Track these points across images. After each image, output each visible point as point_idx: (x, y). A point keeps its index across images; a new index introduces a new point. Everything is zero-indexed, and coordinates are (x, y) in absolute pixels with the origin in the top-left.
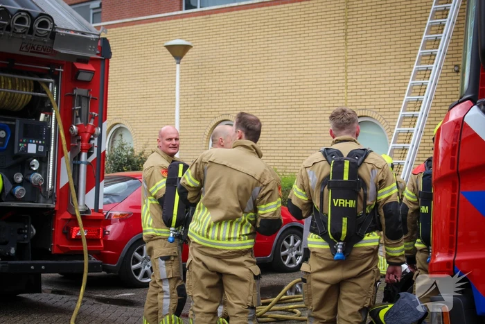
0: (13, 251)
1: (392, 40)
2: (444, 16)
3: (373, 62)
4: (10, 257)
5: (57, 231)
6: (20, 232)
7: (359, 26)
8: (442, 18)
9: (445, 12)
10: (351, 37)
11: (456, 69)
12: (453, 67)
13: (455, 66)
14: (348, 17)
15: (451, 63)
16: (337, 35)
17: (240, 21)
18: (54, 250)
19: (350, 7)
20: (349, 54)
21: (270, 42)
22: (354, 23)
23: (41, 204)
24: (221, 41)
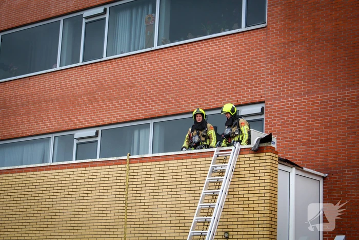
1: (168, 206)
2: (217, 187)
3: (150, 226)
7: (138, 192)
8: (215, 189)
9: (218, 184)
10: (131, 202)
11: (226, 235)
12: (223, 233)
13: (225, 233)
14: (129, 183)
15: (221, 230)
16: (118, 199)
17: (28, 182)
19: (131, 174)
20: (128, 217)
21: (55, 203)
22: (134, 189)
24: (8, 200)
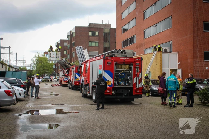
0: (126, 94)
4: (125, 95)
5: (134, 91)
6: (127, 91)
18: (133, 94)
23: (130, 86)
